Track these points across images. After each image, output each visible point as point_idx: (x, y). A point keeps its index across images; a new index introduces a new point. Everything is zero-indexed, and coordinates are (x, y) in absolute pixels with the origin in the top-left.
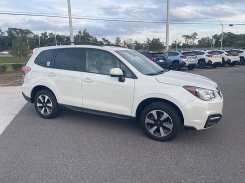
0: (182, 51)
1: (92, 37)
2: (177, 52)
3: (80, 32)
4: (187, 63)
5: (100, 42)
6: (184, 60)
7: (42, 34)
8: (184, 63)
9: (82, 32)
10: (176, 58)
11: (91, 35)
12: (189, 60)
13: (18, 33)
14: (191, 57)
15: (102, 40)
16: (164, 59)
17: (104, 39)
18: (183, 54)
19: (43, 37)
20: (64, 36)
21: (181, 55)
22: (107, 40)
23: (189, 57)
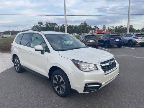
0: (136, 34)
1: (88, 26)
2: (132, 34)
3: (82, 23)
4: (138, 42)
5: (93, 28)
6: (136, 40)
7: (62, 25)
8: (136, 42)
9: (83, 23)
10: (131, 38)
11: (88, 25)
12: (140, 40)
13: (50, 25)
14: (142, 37)
15: (94, 28)
16: (120, 39)
17: (95, 27)
18: (136, 35)
19: (63, 27)
20: (73, 26)
21: (134, 36)
22: (98, 27)
23: (140, 37)
